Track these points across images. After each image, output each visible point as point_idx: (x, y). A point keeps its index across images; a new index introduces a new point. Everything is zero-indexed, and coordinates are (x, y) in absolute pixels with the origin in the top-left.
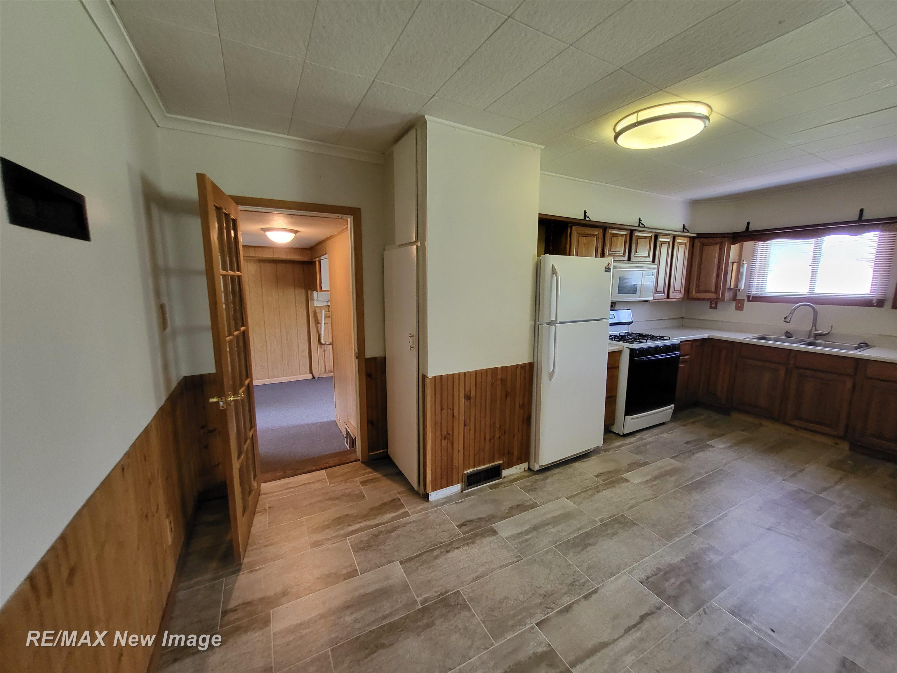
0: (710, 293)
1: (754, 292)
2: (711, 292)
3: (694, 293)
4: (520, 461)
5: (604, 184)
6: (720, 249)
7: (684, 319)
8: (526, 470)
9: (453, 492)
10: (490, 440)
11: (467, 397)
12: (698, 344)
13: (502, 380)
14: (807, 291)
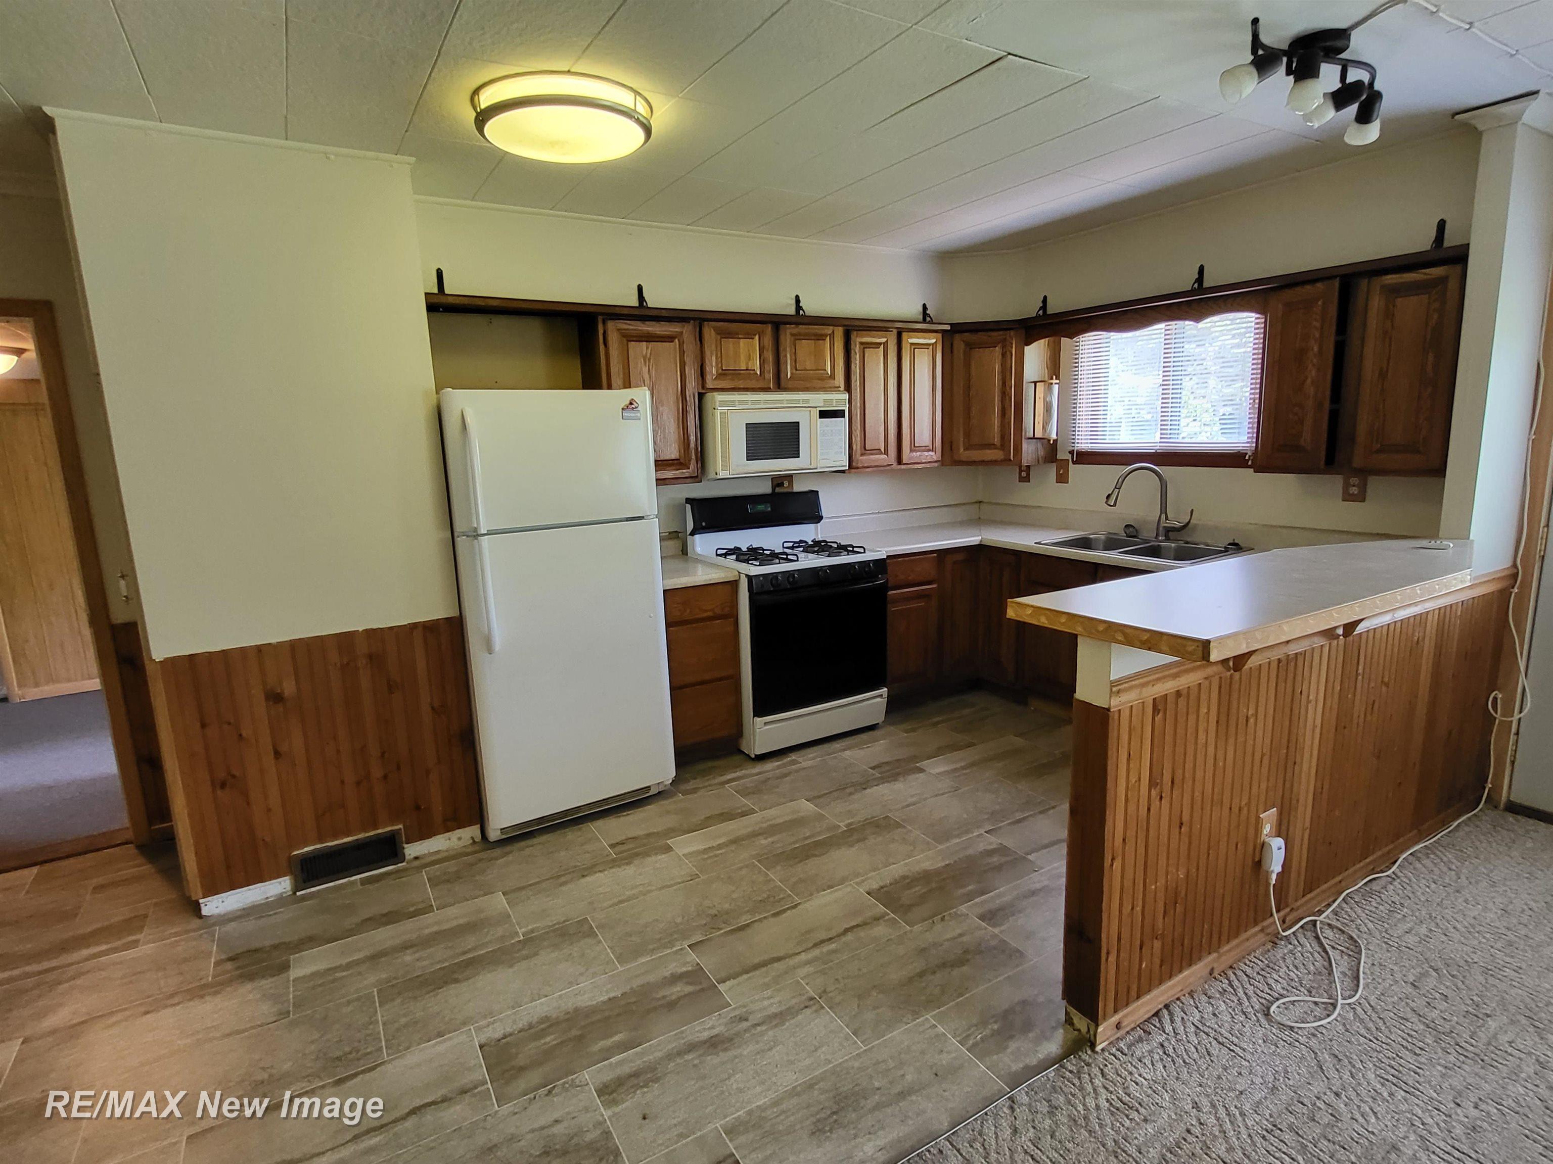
0: (990, 449)
1: (1084, 443)
2: (991, 446)
3: (962, 450)
4: (452, 823)
5: (684, 227)
6: (1003, 355)
7: (983, 506)
8: (477, 840)
9: (268, 895)
10: (358, 783)
11: (275, 698)
12: (960, 557)
13: (370, 657)
14: (1158, 440)
